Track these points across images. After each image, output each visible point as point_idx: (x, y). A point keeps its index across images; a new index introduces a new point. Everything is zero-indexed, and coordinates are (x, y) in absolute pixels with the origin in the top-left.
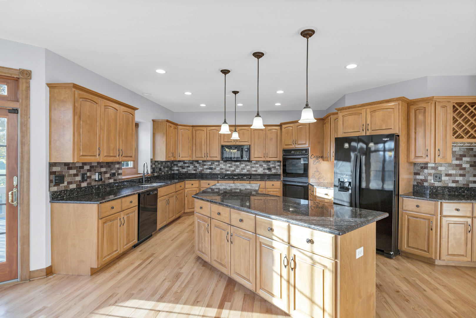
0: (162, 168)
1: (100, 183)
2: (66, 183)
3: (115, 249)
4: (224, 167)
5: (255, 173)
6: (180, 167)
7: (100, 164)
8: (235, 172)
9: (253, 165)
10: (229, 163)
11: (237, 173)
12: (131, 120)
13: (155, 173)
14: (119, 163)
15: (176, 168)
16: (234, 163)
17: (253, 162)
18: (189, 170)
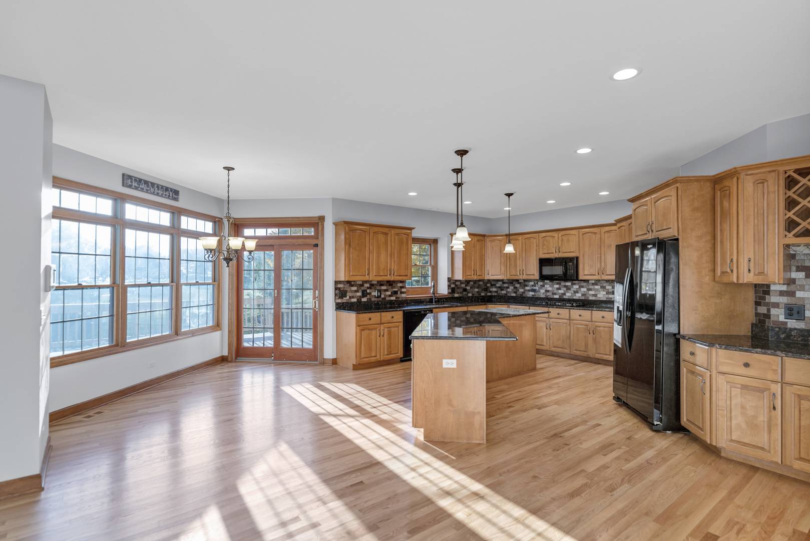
0: (468, 288)
1: (380, 299)
2: (348, 297)
3: (373, 354)
4: (550, 289)
5: (593, 298)
6: (499, 287)
7: (381, 283)
8: (565, 297)
9: (591, 287)
10: (557, 284)
11: (567, 298)
12: (405, 240)
13: (455, 293)
14: (401, 282)
15: (494, 289)
16: (563, 283)
17: (590, 282)
18: (509, 292)
